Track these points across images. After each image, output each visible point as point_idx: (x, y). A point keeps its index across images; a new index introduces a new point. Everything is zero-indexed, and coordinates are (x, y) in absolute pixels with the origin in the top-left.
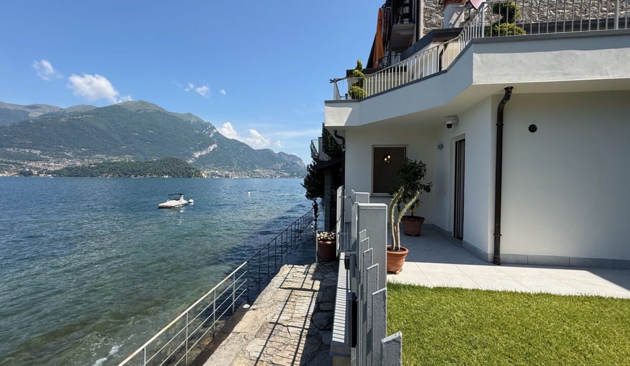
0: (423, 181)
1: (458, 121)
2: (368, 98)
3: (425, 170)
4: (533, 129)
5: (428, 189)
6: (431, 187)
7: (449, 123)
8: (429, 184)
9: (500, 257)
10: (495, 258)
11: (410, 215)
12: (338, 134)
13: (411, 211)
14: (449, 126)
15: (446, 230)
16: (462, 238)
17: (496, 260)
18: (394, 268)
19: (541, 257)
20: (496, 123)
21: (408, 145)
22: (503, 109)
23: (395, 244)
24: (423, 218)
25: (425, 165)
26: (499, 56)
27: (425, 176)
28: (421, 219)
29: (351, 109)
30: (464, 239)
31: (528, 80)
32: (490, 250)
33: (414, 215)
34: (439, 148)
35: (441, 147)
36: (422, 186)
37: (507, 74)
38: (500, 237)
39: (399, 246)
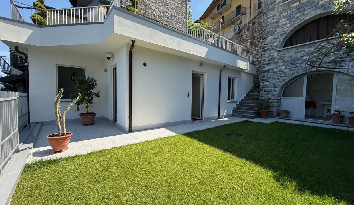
0: (94, 91)
1: (113, 56)
2: (49, 26)
3: (96, 84)
4: (145, 65)
5: (98, 95)
6: (99, 94)
7: (108, 56)
8: (98, 92)
9: (132, 128)
10: (129, 129)
11: (87, 112)
12: (19, 50)
13: (86, 109)
14: (109, 58)
15: (109, 118)
16: (116, 122)
17: (130, 131)
18: (60, 148)
19: (149, 125)
20: (129, 59)
21: (86, 67)
22: (132, 52)
23: (61, 131)
24: (95, 113)
25: (95, 81)
26: (127, 21)
27: (96, 88)
28: (94, 114)
29: (32, 31)
30: (117, 123)
31: (141, 39)
32: (127, 126)
33: (89, 112)
34: (105, 72)
35: (106, 71)
36: (94, 94)
37: (131, 32)
38: (131, 118)
39: (65, 132)
